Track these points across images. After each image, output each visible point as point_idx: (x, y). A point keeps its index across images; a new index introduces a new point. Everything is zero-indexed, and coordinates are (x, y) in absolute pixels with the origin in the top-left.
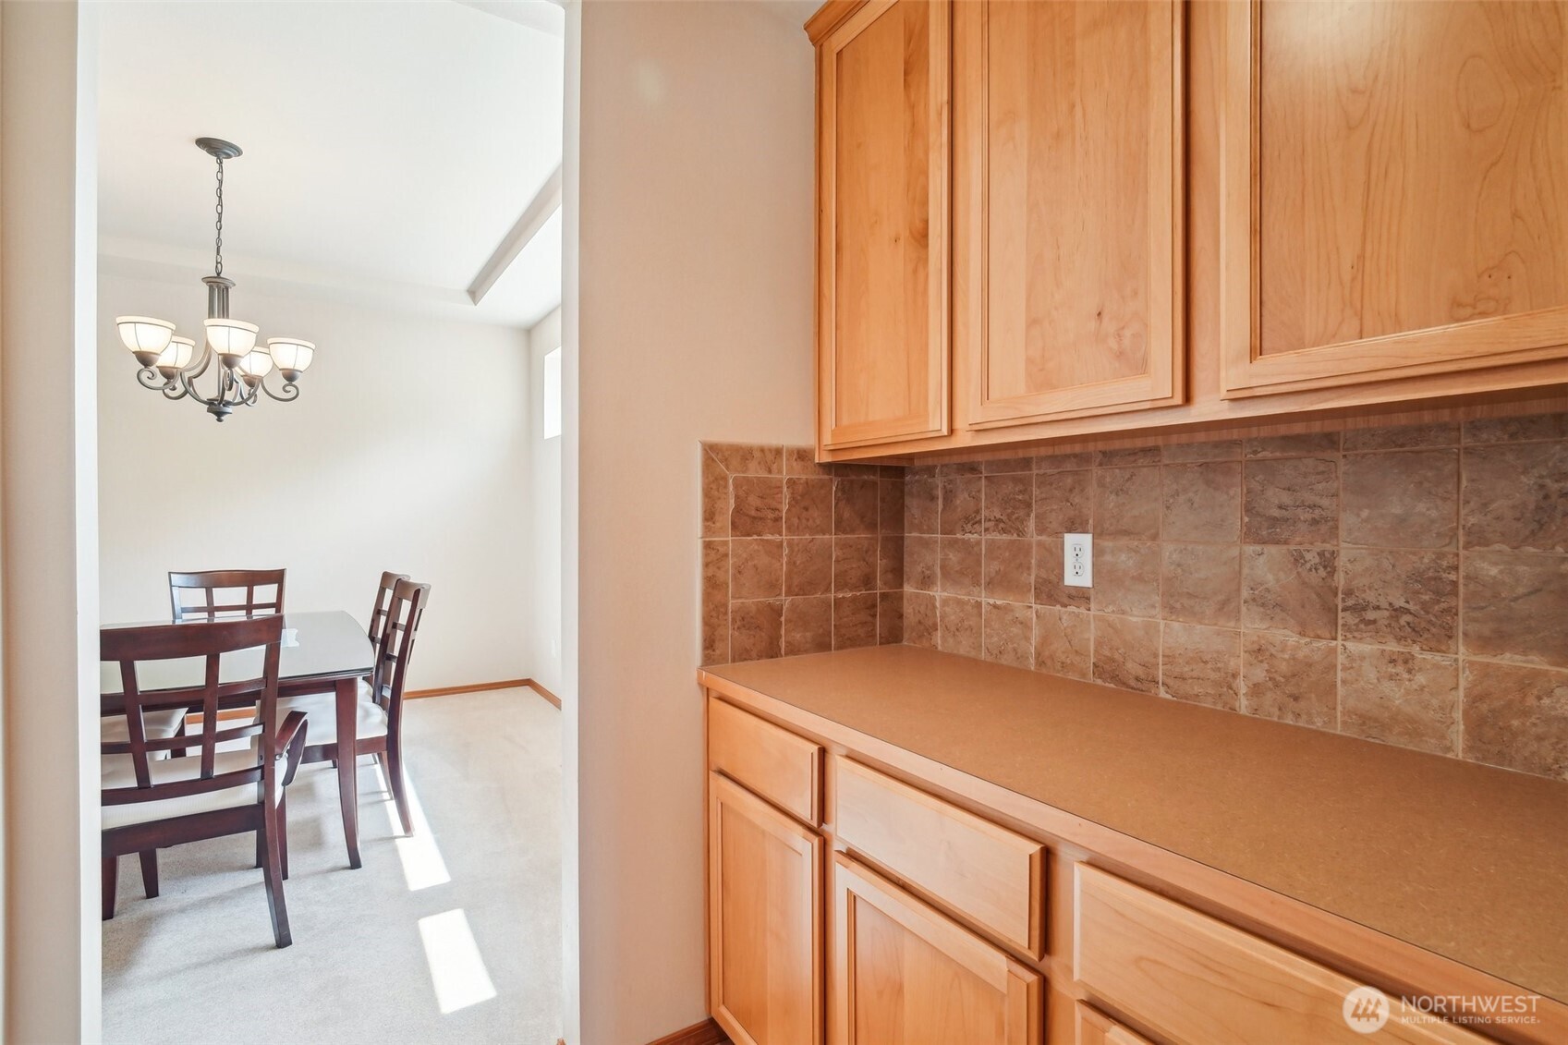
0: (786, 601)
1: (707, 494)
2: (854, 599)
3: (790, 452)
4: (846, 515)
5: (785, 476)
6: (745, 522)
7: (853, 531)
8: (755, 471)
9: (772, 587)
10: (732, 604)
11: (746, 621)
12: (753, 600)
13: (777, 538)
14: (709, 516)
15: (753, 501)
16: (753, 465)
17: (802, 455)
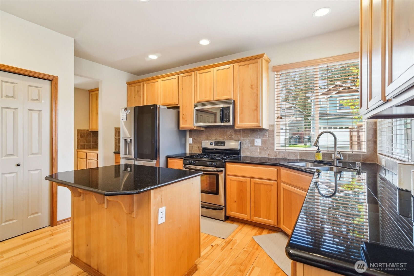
0: (86, 144)
1: (77, 134)
2: (94, 144)
3: (86, 130)
4: (93, 136)
5: (86, 132)
6: (81, 136)
7: (94, 137)
8: (82, 132)
9: (84, 142)
10: (80, 144)
11: (81, 145)
12: (82, 144)
13: (85, 138)
14: (78, 136)
15: (82, 134)
16: (82, 131)
17: (88, 130)
